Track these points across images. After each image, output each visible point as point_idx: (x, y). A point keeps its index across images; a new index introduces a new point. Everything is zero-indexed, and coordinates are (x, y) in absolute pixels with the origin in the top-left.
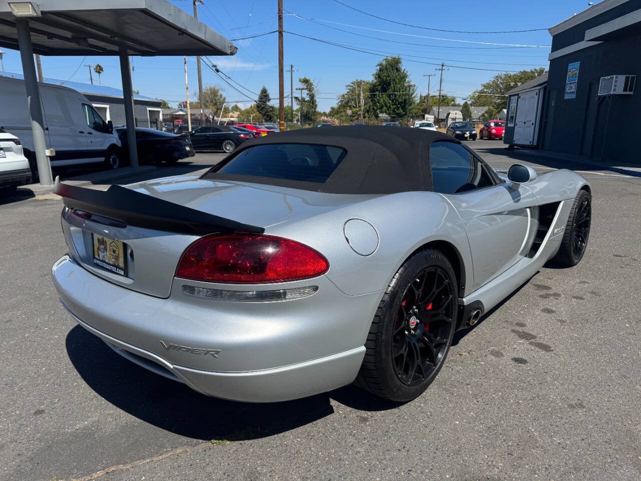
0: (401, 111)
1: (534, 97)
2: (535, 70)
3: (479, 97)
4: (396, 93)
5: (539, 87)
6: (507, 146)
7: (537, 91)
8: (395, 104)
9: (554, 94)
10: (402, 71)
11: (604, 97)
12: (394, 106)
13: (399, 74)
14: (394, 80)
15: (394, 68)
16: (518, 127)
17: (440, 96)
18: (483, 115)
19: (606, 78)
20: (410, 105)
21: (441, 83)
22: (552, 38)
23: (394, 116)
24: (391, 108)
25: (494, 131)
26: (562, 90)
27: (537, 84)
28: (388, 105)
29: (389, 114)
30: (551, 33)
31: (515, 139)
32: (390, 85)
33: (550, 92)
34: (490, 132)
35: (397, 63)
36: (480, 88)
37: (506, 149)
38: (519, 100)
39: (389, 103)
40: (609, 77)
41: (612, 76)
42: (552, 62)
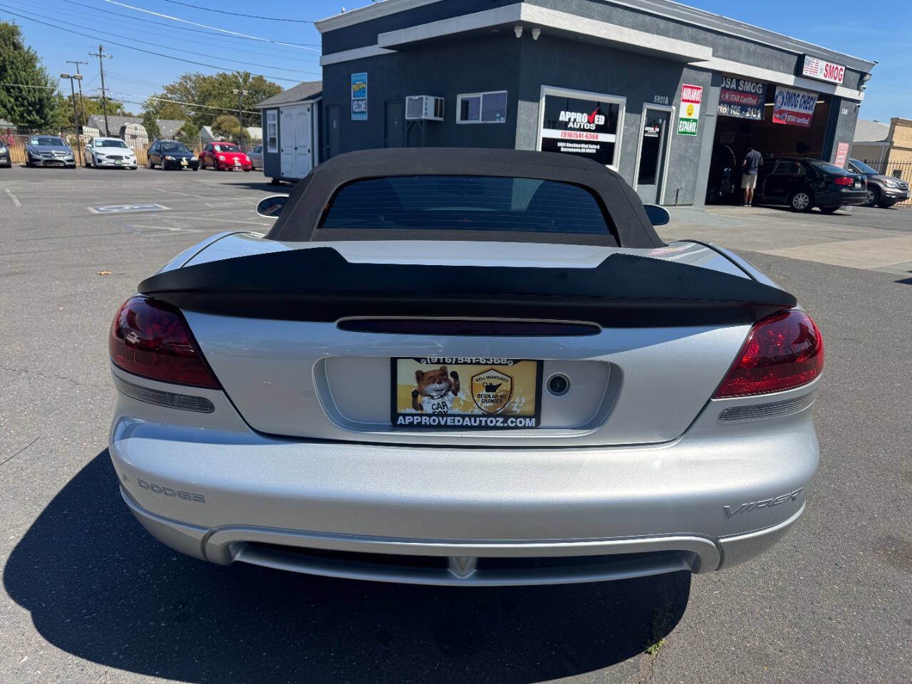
0: (38, 118)
1: (305, 114)
2: (238, 73)
3: (162, 104)
4: (21, 85)
5: (312, 101)
6: (269, 180)
7: (309, 106)
8: (23, 105)
9: (334, 113)
10: (26, 49)
11: (414, 122)
12: (21, 109)
13: (20, 54)
14: (13, 62)
15: (8, 42)
16: (286, 154)
17: (104, 98)
18: (179, 133)
19: (413, 98)
20: (52, 109)
21: (102, 78)
22: (321, 35)
23: (22, 124)
24: (15, 112)
25: (222, 158)
26: (346, 109)
27: (305, 97)
28: (9, 105)
29: (14, 121)
30: (319, 29)
31: (283, 170)
32: (6, 71)
33: (327, 108)
34: (216, 159)
35: (13, 34)
36: (161, 92)
37: (269, 184)
38: (282, 116)
39: (9, 101)
40: (417, 97)
41: (421, 96)
42: (327, 69)
